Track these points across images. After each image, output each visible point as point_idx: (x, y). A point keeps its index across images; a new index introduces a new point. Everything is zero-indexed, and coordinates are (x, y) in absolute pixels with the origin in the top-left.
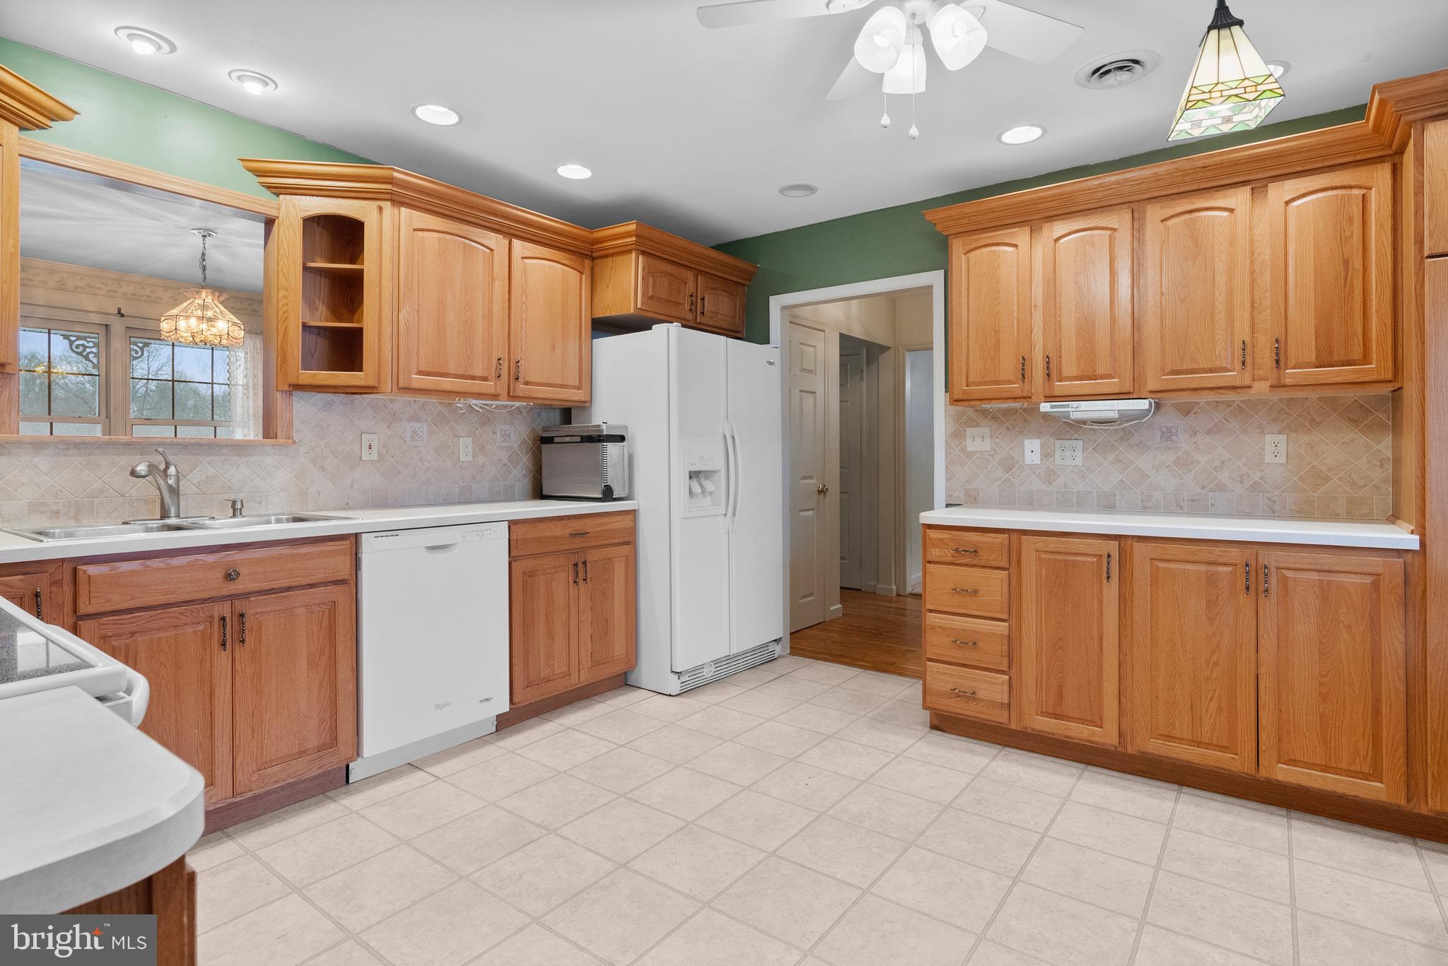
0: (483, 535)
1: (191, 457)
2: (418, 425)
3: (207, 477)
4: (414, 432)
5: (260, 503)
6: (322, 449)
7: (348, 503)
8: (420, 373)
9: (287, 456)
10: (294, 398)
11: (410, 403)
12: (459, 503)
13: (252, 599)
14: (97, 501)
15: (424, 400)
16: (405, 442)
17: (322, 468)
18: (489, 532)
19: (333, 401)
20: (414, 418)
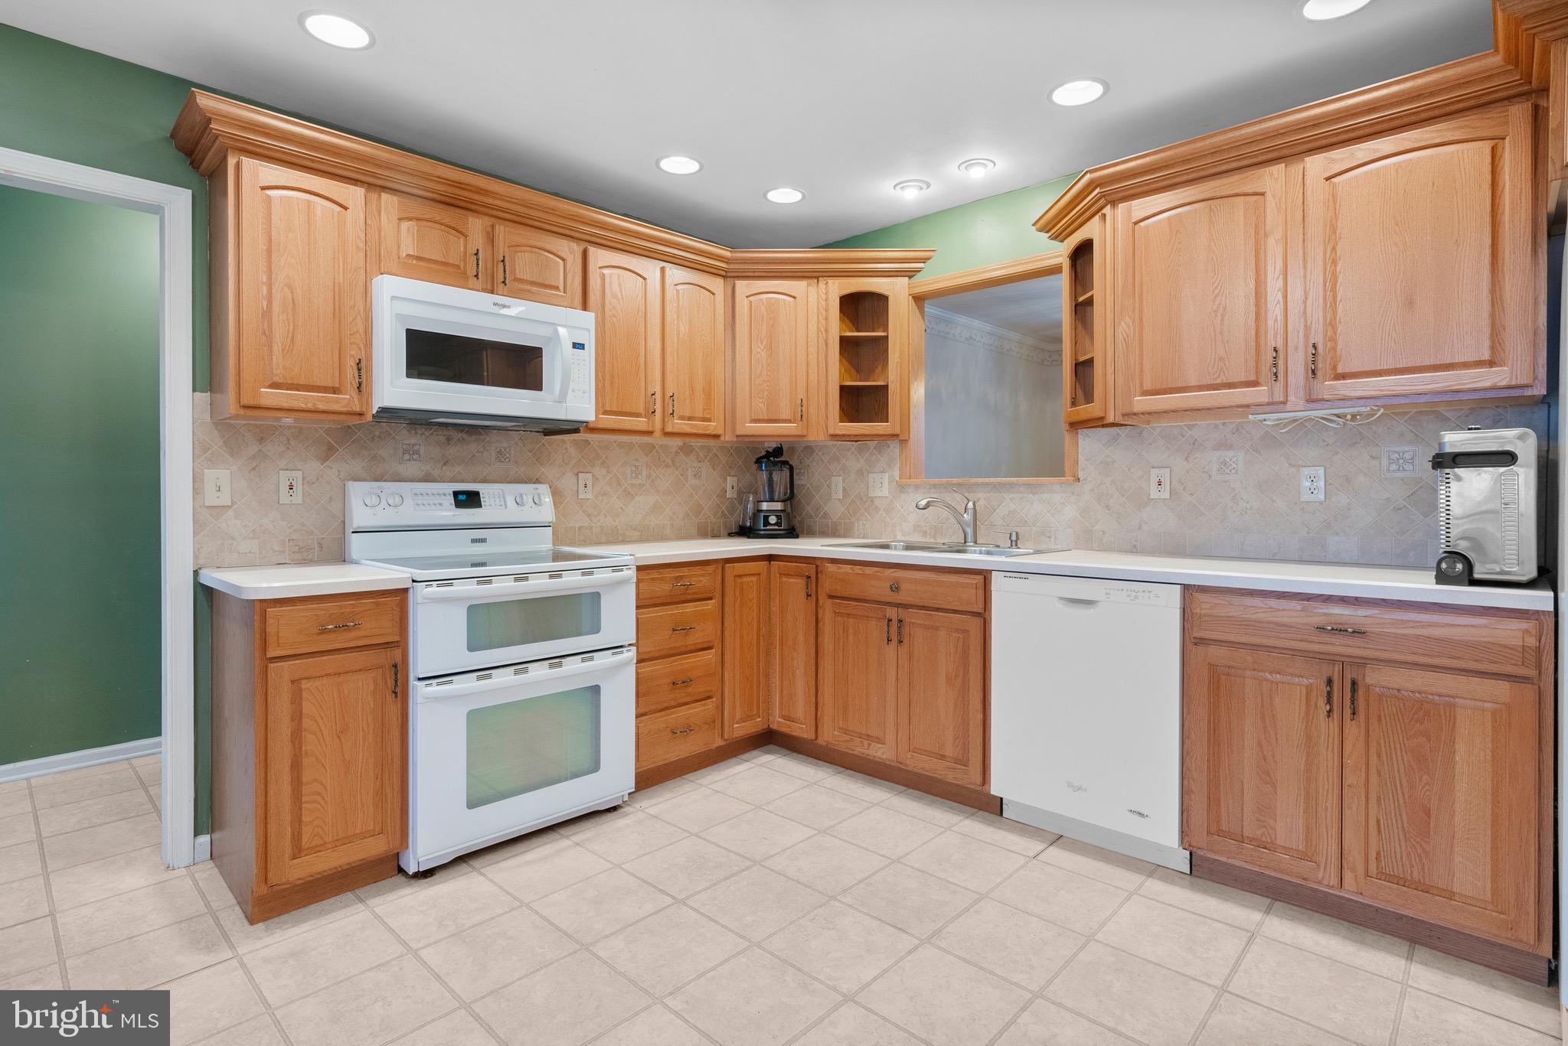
0: (1136, 597)
1: (998, 494)
2: (1230, 453)
3: (1009, 511)
4: (1225, 463)
5: (1050, 537)
6: (1107, 487)
7: (1135, 546)
8: (1145, 393)
9: (1073, 493)
10: (1079, 436)
11: (1216, 426)
12: (1301, 561)
13: (910, 610)
14: (944, 526)
15: (1238, 421)
16: (1210, 476)
17: (1107, 506)
18: (1147, 594)
19: (1118, 435)
20: (1223, 446)
